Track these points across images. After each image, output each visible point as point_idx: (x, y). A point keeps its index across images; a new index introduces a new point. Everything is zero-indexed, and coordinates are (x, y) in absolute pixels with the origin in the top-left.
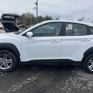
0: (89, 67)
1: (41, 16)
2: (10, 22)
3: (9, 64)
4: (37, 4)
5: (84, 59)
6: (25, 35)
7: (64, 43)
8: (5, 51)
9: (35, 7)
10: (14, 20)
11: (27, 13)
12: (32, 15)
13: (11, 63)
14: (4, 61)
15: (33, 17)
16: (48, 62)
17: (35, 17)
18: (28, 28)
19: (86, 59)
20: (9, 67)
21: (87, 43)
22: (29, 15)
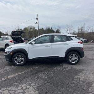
0: (70, 60)
1: (42, 28)
2: (17, 36)
3: (22, 61)
4: (37, 19)
5: (66, 55)
6: (31, 43)
7: (53, 47)
9: (36, 22)
10: (20, 35)
11: (29, 27)
12: (34, 28)
13: (23, 60)
14: (19, 59)
15: (35, 30)
16: (45, 59)
17: (37, 30)
18: (30, 40)
19: (68, 56)
20: (22, 63)
21: (67, 46)
22: (31, 29)
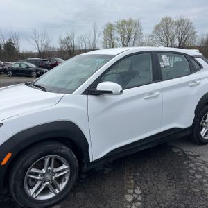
8: (49, 146)
